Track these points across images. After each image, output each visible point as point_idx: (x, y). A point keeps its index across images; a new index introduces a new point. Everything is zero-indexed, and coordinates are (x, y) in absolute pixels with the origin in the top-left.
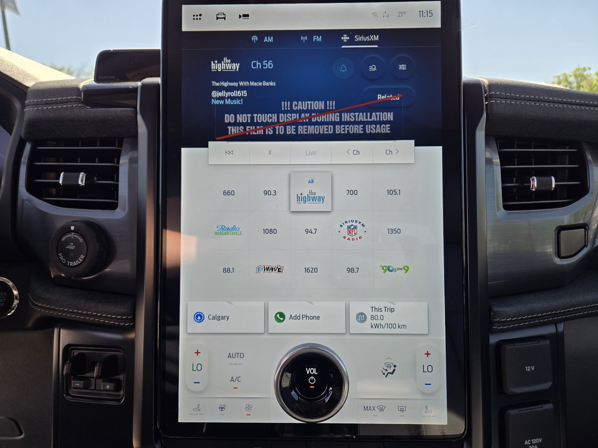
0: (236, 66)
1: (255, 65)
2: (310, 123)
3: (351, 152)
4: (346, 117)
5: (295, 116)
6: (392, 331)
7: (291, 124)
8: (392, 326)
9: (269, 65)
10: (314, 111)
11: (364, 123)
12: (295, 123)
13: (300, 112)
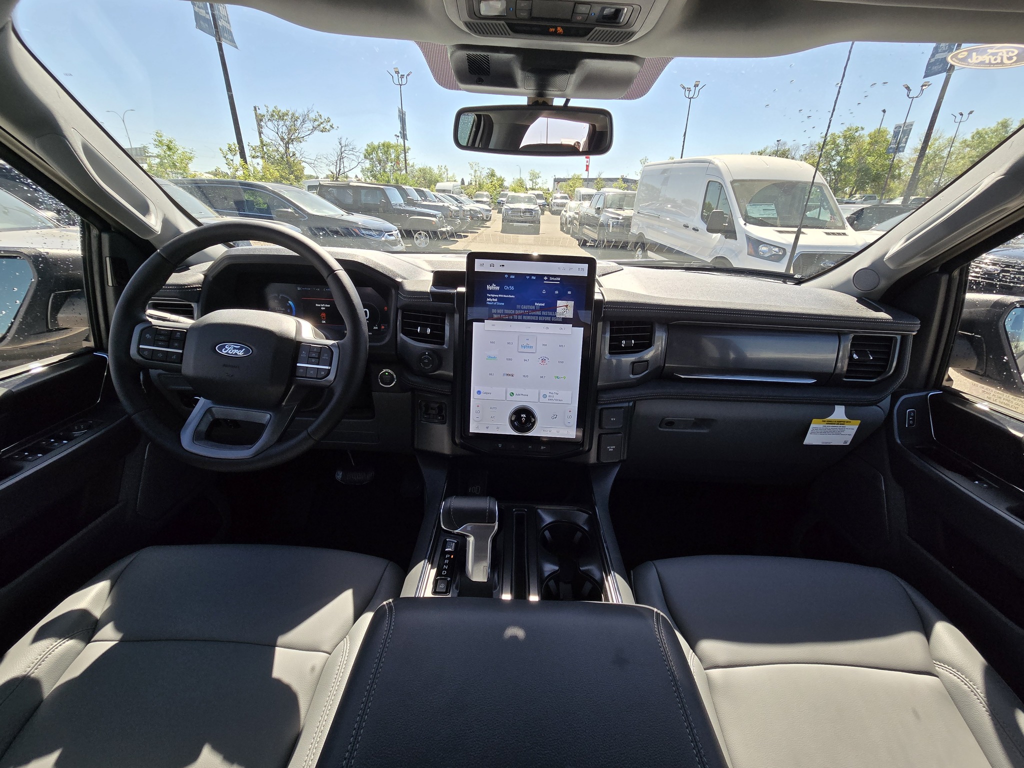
0: (498, 288)
1: (506, 288)
2: (529, 315)
3: (545, 328)
4: (544, 313)
5: (522, 312)
6: (557, 402)
7: (520, 315)
8: (557, 400)
9: (512, 288)
10: (531, 310)
11: (551, 316)
12: (522, 314)
13: (525, 310)
